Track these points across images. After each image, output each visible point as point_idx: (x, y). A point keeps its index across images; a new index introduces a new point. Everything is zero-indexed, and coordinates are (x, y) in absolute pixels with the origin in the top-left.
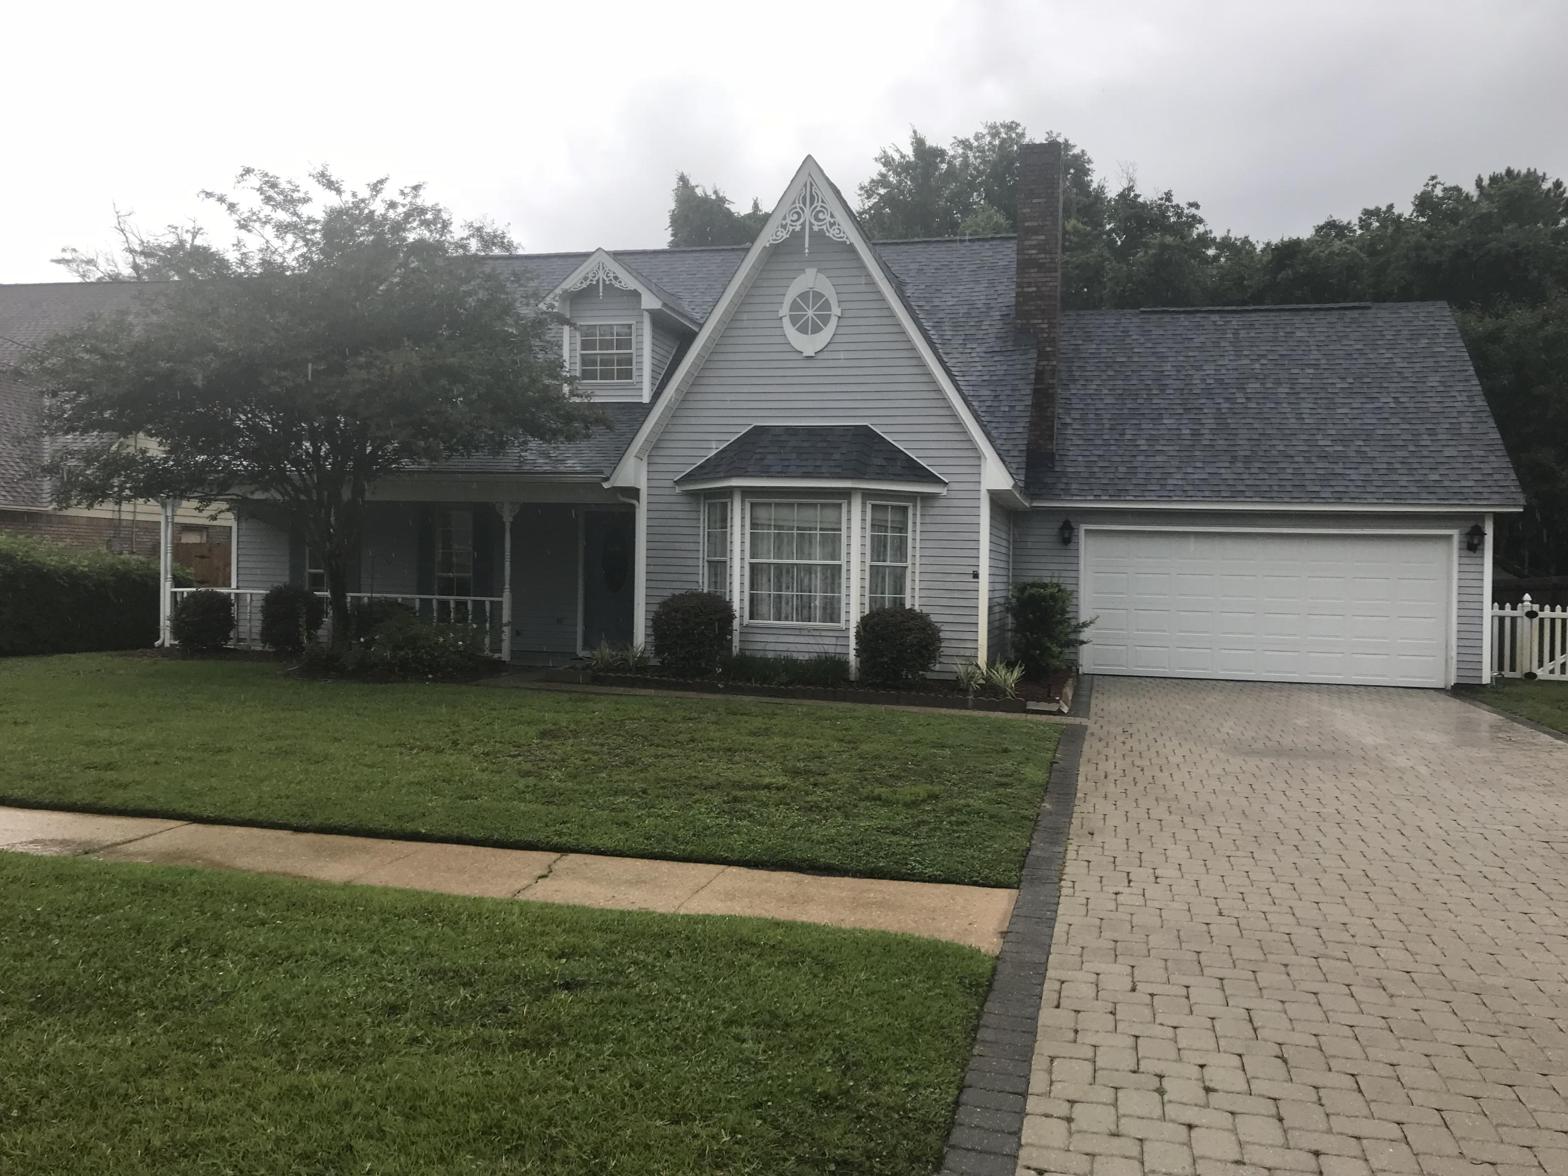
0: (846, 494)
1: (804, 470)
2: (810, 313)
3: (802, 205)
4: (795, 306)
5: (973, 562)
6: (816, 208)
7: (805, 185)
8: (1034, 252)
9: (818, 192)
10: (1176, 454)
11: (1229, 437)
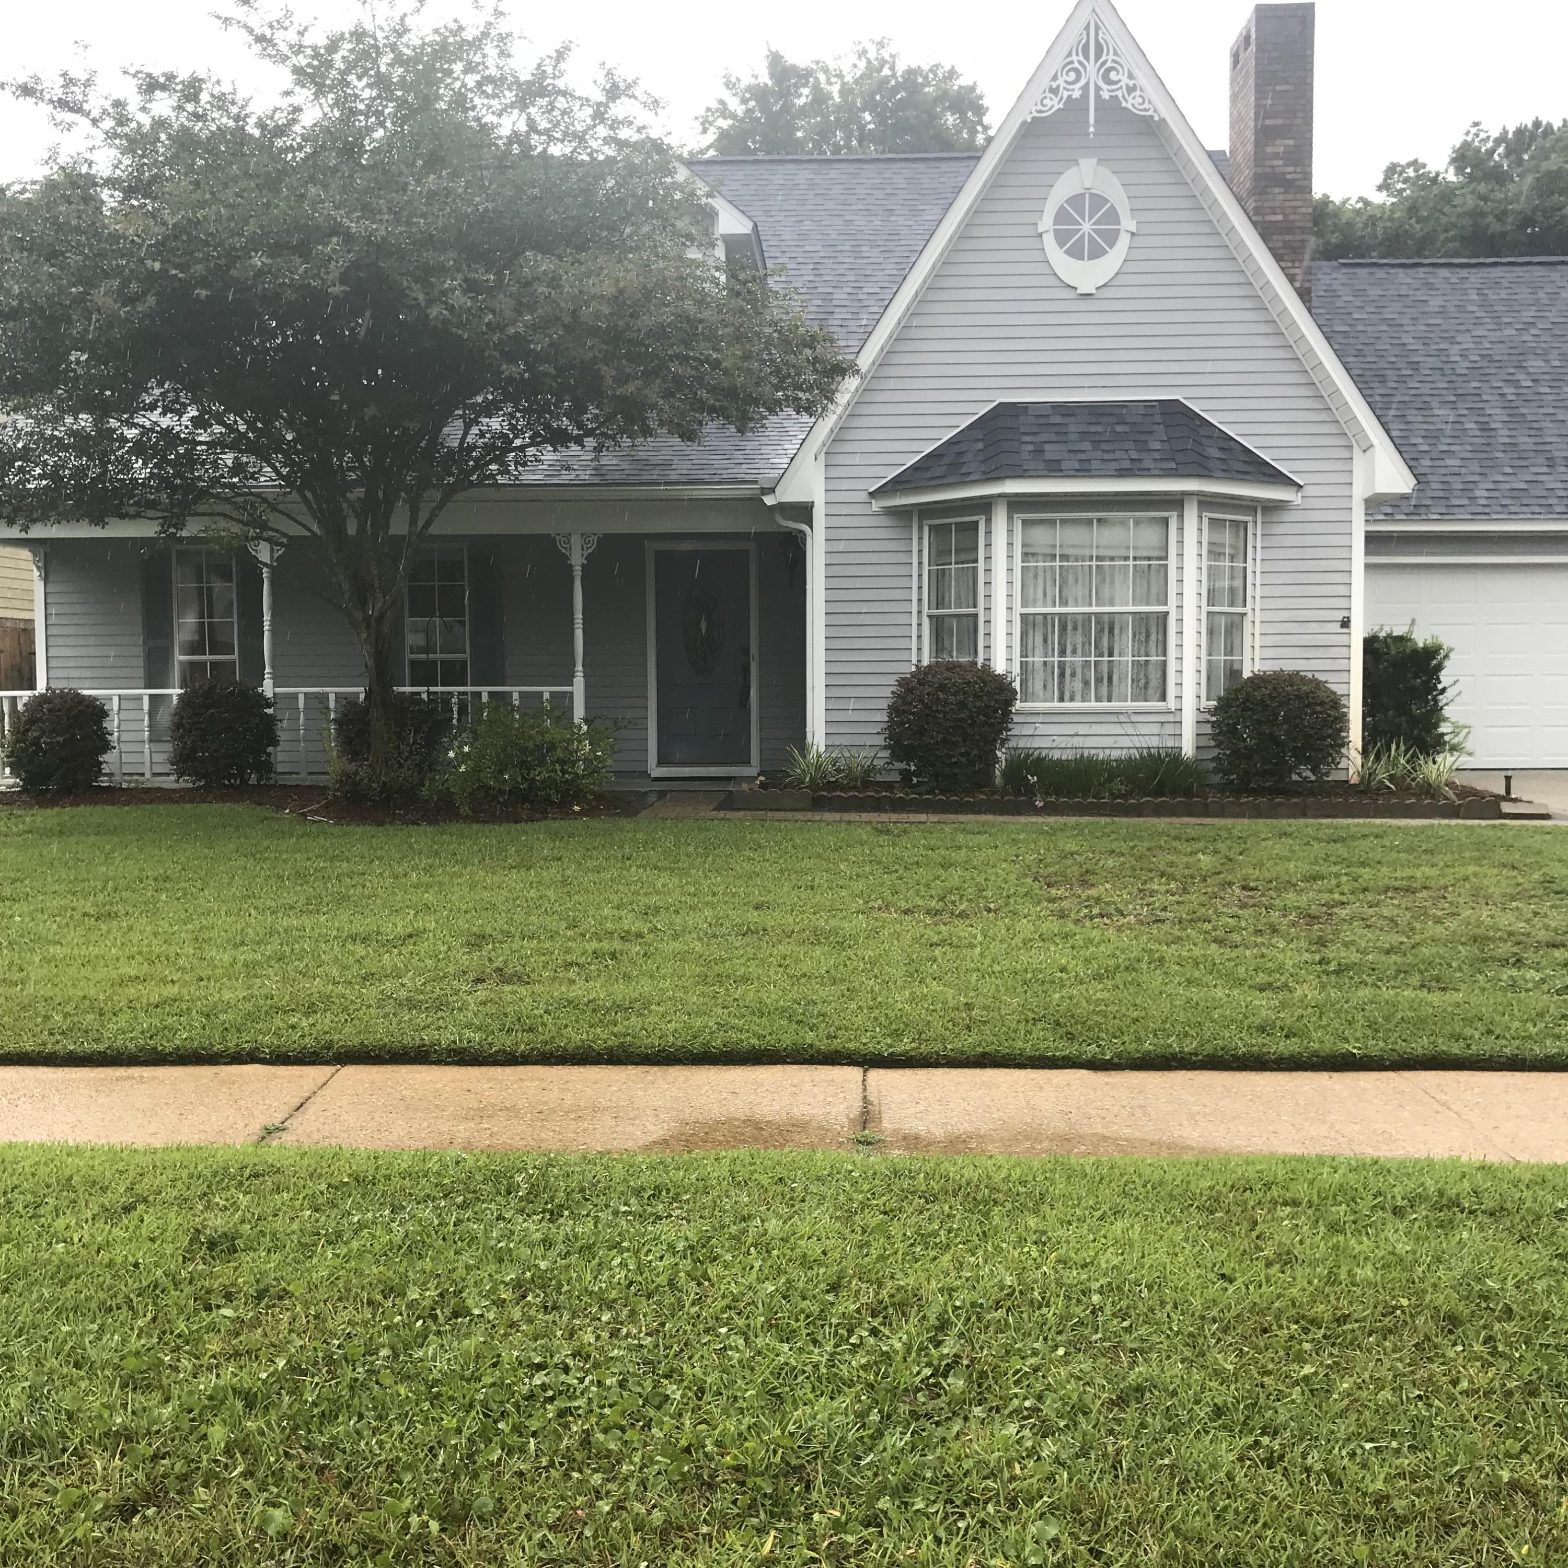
0: (1176, 502)
2: (1087, 227)
3: (1081, 58)
4: (1062, 216)
5: (1342, 603)
6: (1105, 62)
7: (1087, 28)
8: (1281, 162)
9: (1107, 38)
10: (1470, 455)
11: (1533, 432)
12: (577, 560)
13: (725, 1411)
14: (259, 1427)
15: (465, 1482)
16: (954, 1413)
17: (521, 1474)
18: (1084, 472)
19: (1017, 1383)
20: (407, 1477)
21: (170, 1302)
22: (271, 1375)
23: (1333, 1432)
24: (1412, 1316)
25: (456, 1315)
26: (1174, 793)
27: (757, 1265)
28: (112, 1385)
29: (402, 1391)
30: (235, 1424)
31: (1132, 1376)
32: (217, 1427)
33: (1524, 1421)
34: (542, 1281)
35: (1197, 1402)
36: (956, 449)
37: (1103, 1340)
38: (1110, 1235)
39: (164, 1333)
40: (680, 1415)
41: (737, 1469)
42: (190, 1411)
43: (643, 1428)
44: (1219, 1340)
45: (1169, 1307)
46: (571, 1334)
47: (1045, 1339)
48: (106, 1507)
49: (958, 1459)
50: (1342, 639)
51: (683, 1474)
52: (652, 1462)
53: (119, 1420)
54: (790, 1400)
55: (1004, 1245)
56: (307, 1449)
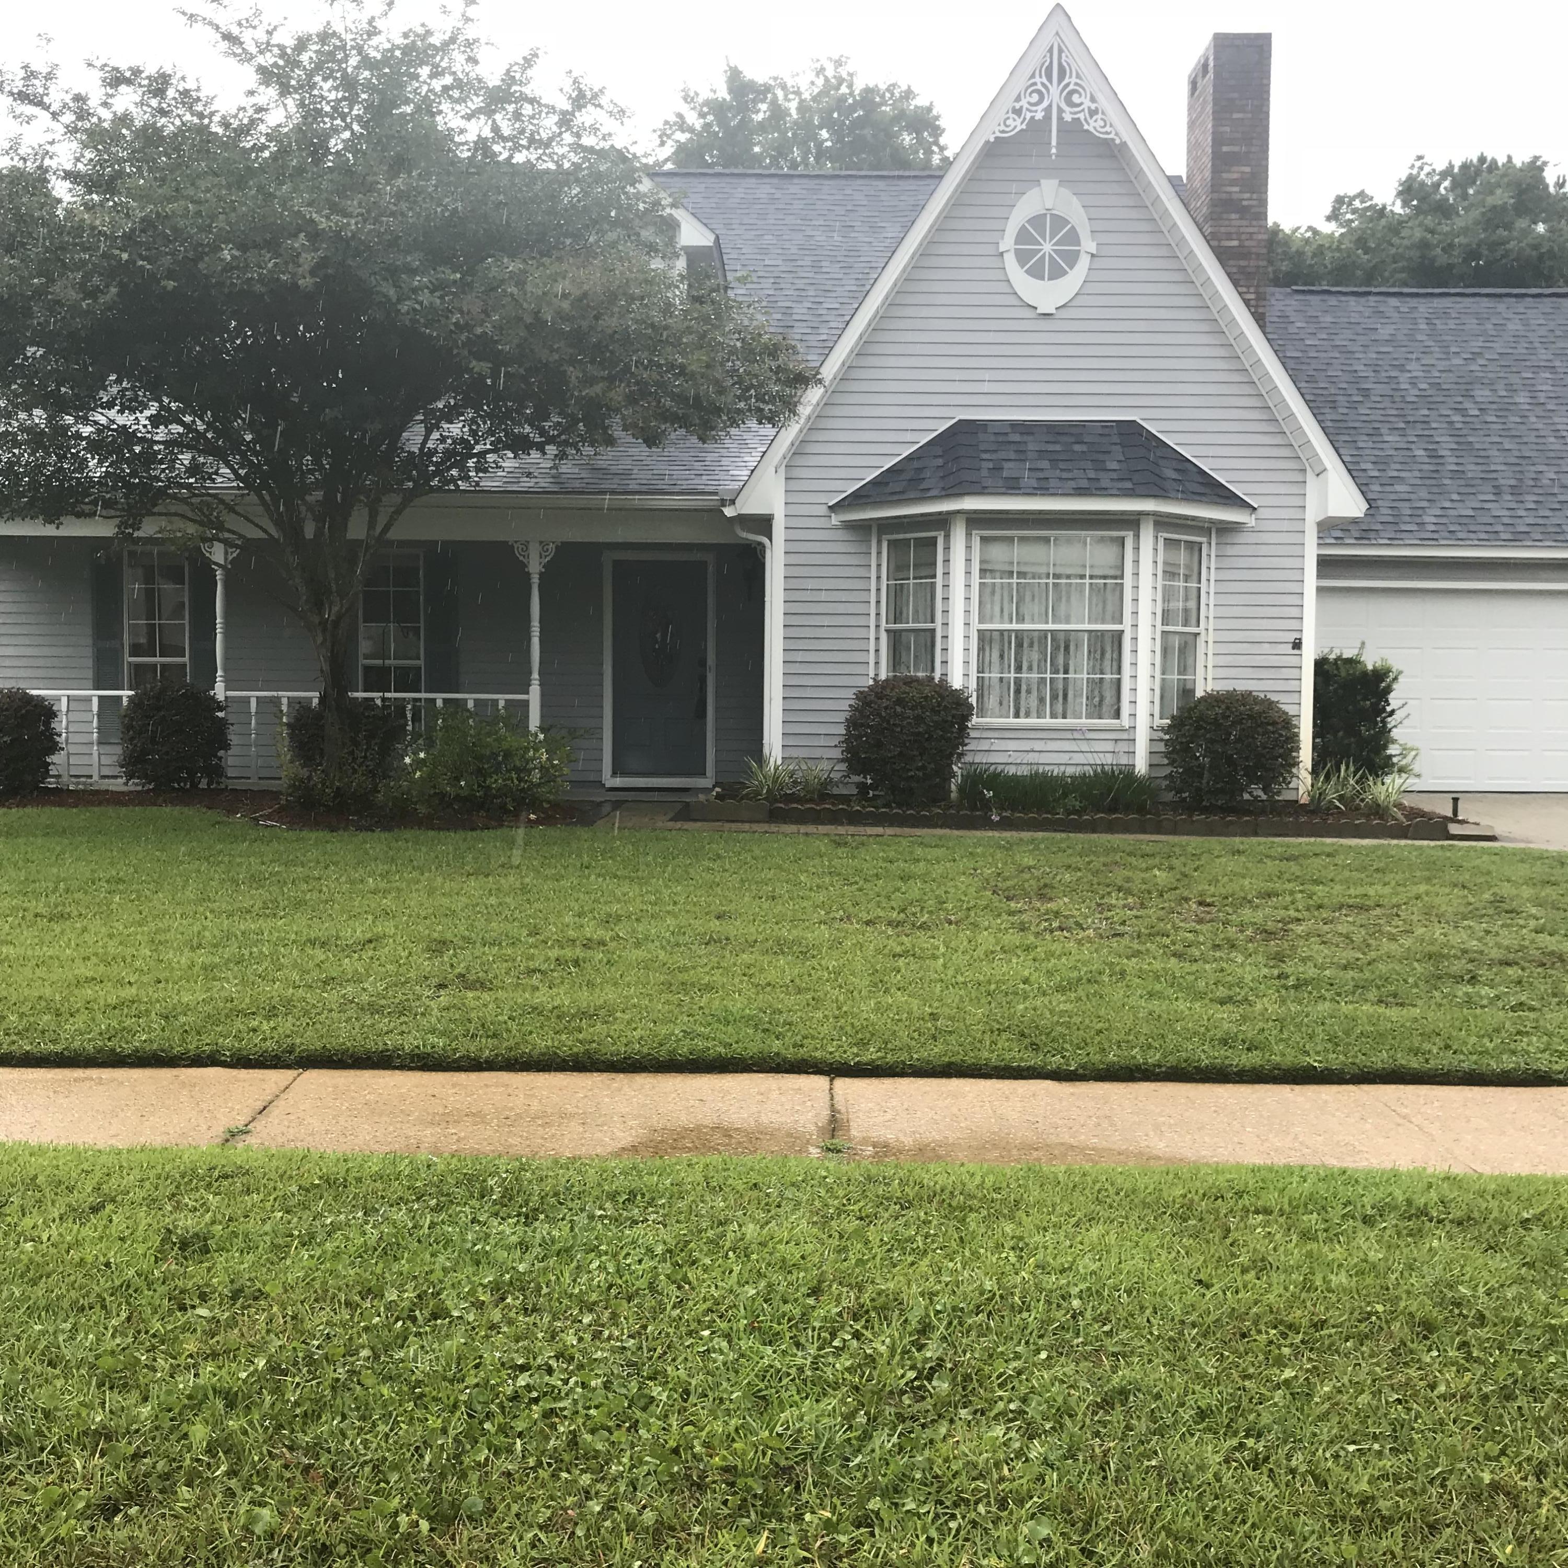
0: (1132, 521)
1: (1072, 484)
2: (1047, 247)
3: (1044, 80)
4: (1023, 236)
5: (1294, 624)
6: (1068, 85)
7: (1051, 50)
8: (1237, 189)
9: (1071, 61)
10: (1419, 482)
11: (1480, 461)
12: (535, 568)
13: (712, 1412)
14: (241, 1427)
15: (452, 1483)
16: (940, 1416)
17: (508, 1474)
18: (1042, 490)
19: (1001, 1386)
20: (394, 1477)
21: (143, 1302)
22: (251, 1375)
23: (1315, 1435)
24: (1387, 1322)
25: (435, 1316)
26: (1127, 809)
27: (737, 1269)
28: (89, 1384)
29: (385, 1391)
30: (216, 1423)
31: (1116, 1381)
32: (199, 1426)
33: (1502, 1425)
34: (520, 1284)
35: (1182, 1405)
36: (916, 464)
37: (1084, 1344)
38: (1086, 1240)
39: (139, 1332)
40: (666, 1416)
41: (726, 1469)
42: (170, 1410)
43: (629, 1430)
44: (1199, 1345)
45: (1148, 1312)
46: (553, 1336)
47: (1027, 1343)
48: (88, 1506)
49: (947, 1460)
50: (1293, 661)
51: (672, 1475)
52: (641, 1462)
53: (98, 1419)
54: (776, 1402)
55: (982, 1251)
56: (291, 1449)
